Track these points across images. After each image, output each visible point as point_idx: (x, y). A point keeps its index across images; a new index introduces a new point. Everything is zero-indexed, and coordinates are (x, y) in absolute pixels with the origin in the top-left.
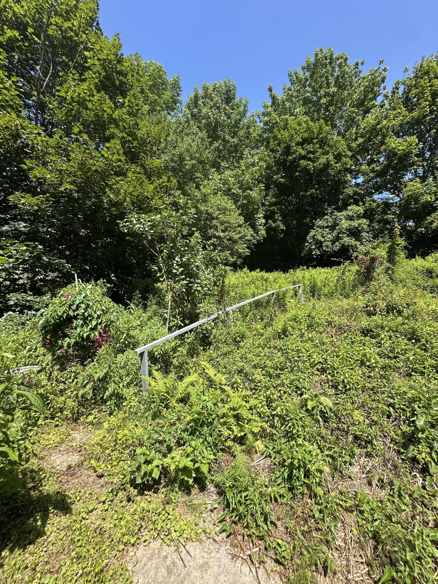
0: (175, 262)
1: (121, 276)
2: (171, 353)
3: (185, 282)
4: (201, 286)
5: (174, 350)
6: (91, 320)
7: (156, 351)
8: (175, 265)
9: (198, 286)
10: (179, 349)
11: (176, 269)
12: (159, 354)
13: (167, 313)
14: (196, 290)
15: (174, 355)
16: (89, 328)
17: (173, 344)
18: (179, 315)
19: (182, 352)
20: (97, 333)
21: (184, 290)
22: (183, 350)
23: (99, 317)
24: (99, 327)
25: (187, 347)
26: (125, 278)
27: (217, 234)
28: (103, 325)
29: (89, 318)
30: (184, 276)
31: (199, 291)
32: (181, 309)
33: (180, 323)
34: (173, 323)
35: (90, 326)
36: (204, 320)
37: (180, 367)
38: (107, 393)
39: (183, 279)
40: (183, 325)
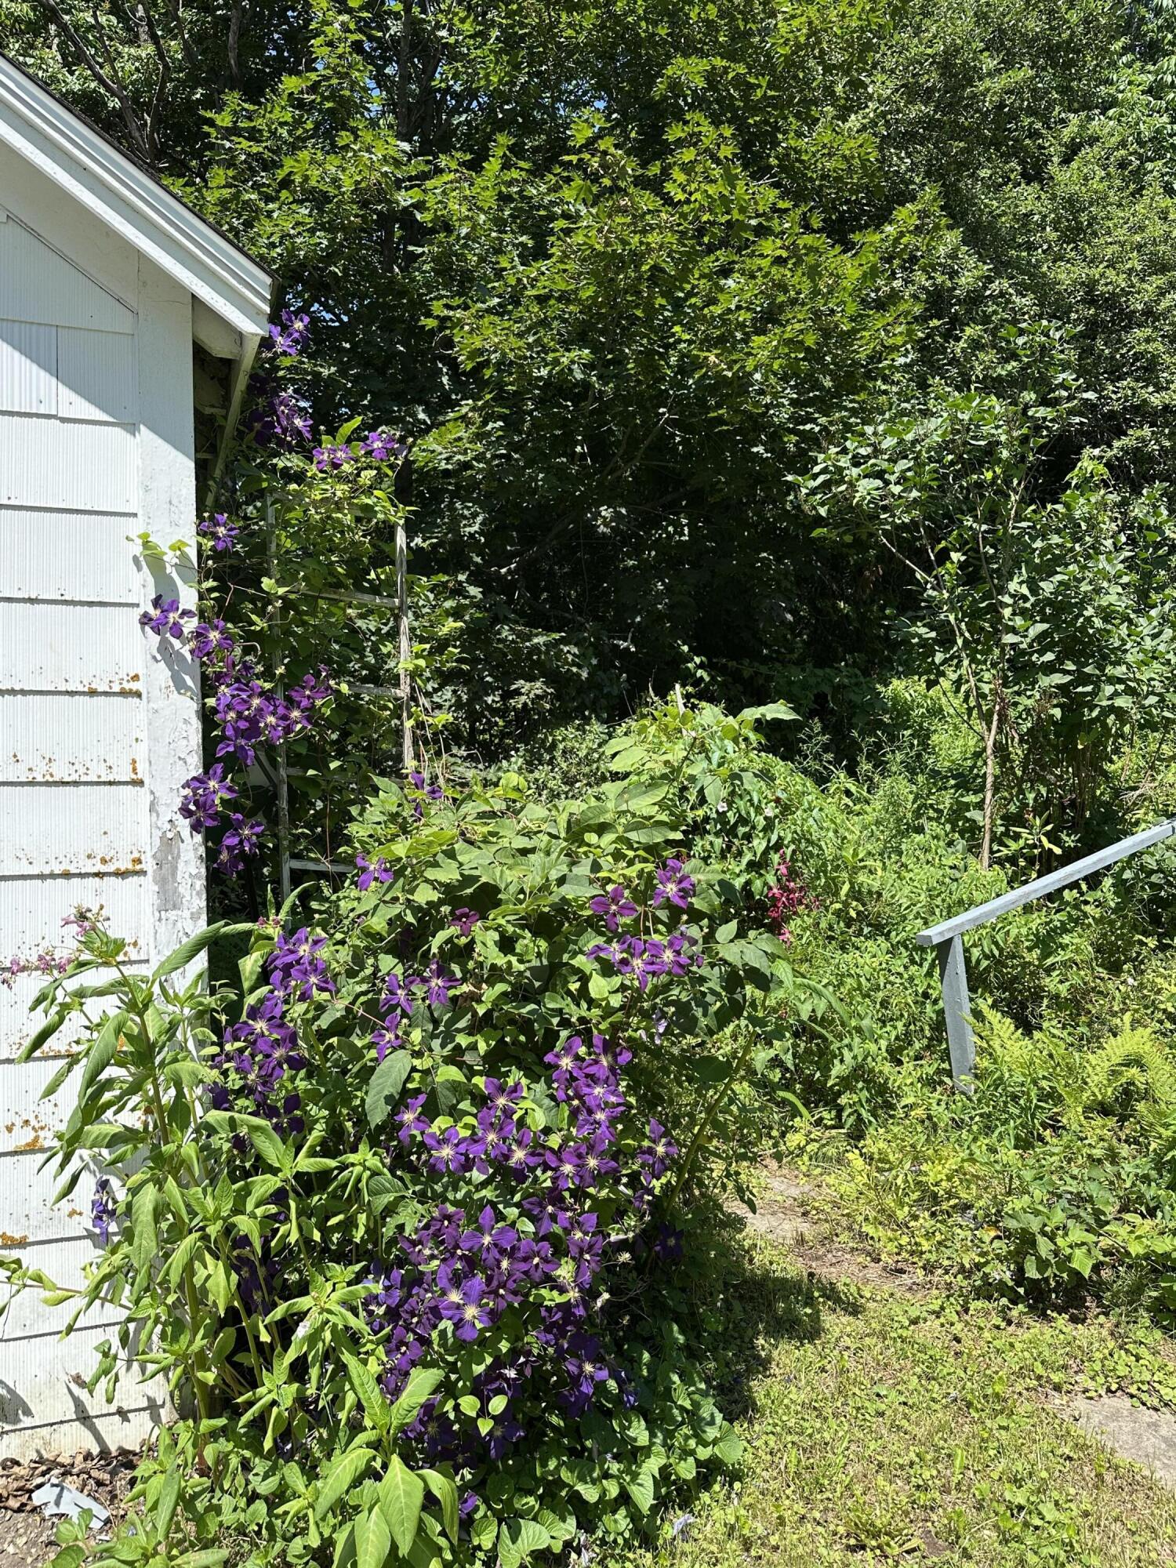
0: (1007, 599)
1: (732, 664)
2: (1033, 956)
3: (1058, 679)
4: (1131, 692)
5: (1046, 942)
6: (748, 837)
7: (974, 945)
8: (1007, 612)
9: (1116, 694)
10: (1066, 939)
11: (1014, 630)
12: (987, 957)
13: (980, 806)
14: (1112, 709)
15: (1049, 961)
16: (745, 861)
17: (1037, 921)
18: (1037, 812)
19: (1078, 951)
20: (771, 879)
21: (1057, 713)
22: (1078, 944)
23: (769, 826)
24: (775, 858)
25: (1095, 932)
26: (746, 674)
27: (1156, 400)
28: (789, 852)
29: (742, 830)
30: (1049, 657)
31: (1121, 713)
32: (1044, 791)
33: (1047, 845)
34: (1014, 846)
35: (748, 857)
36: (1156, 829)
37: (1073, 1006)
38: (838, 1070)
39: (1049, 669)
40: (1058, 851)
